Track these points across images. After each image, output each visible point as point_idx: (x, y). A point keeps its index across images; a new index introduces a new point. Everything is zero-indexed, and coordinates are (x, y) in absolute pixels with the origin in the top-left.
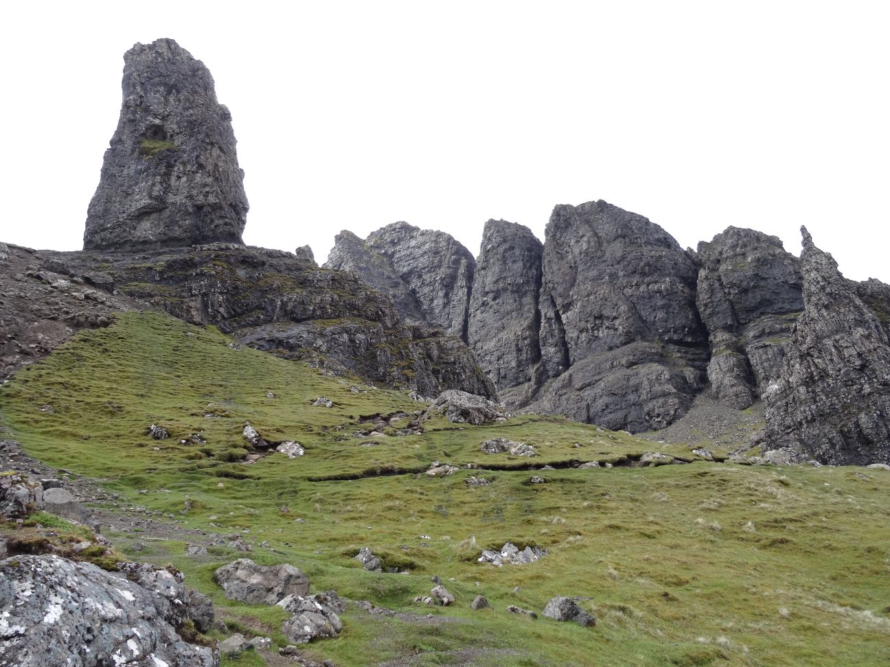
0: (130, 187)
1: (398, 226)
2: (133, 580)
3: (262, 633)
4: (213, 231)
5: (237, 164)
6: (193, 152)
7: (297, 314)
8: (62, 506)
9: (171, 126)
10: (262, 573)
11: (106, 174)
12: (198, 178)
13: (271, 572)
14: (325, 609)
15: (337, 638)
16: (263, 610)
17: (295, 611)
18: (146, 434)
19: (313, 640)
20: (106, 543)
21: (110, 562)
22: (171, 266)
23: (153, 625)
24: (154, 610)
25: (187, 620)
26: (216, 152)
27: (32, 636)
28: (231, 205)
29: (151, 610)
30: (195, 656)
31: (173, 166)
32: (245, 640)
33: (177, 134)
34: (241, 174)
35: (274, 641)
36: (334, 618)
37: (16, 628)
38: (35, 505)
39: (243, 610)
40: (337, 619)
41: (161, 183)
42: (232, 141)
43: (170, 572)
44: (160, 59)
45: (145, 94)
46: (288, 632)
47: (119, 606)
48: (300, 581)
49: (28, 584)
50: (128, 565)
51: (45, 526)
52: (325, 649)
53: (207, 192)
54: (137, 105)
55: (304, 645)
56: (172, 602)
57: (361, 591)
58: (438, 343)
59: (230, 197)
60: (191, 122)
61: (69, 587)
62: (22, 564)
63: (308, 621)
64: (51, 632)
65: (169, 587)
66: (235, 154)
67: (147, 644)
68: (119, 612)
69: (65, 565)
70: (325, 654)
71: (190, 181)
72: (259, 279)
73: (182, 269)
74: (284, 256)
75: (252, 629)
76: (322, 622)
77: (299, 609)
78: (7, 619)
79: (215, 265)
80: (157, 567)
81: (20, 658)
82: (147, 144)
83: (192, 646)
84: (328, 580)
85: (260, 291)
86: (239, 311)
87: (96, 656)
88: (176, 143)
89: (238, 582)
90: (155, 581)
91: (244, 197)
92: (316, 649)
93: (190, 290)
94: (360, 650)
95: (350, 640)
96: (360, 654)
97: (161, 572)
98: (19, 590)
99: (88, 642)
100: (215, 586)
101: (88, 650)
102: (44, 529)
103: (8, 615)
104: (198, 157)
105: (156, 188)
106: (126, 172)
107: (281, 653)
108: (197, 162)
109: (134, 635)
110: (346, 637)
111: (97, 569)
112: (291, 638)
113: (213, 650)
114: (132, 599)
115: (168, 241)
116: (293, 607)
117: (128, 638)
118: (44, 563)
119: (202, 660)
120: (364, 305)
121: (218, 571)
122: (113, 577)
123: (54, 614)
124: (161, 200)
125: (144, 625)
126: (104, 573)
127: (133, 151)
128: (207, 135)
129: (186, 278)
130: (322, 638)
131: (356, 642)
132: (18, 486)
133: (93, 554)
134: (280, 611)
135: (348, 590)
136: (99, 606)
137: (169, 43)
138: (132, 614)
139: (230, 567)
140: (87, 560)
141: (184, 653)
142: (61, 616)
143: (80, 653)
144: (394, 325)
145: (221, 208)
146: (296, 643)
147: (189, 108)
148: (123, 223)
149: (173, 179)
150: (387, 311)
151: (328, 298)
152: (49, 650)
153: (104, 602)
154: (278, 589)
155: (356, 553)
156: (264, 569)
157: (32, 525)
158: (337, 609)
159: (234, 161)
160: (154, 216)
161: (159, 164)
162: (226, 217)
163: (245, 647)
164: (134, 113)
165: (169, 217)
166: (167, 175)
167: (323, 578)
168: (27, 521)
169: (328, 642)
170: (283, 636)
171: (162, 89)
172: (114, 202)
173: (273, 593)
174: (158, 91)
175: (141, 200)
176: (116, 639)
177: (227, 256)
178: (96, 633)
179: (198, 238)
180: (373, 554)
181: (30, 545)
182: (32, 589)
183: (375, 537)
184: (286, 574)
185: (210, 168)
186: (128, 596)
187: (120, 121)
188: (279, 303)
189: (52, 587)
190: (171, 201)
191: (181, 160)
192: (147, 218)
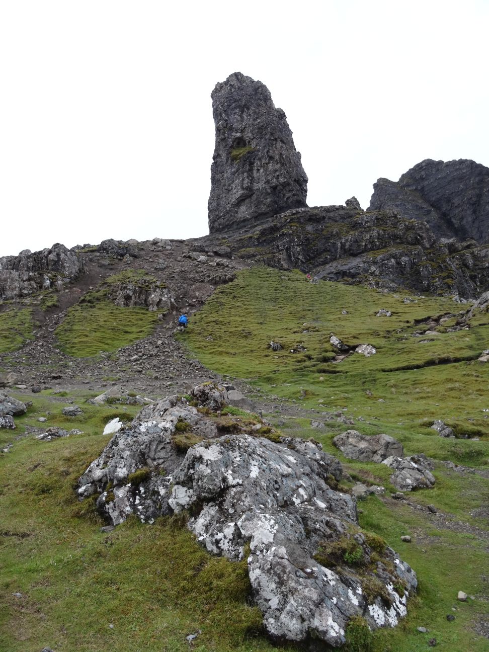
0: (229, 186)
1: (424, 164)
2: (292, 449)
3: (376, 483)
4: (286, 202)
5: (295, 149)
6: (264, 149)
7: (353, 250)
8: (239, 401)
9: (248, 135)
10: (367, 441)
11: (214, 180)
12: (270, 167)
13: (373, 439)
14: (420, 467)
15: (432, 488)
16: (373, 466)
17: (397, 468)
18: (268, 348)
19: (414, 489)
20: (269, 424)
21: (276, 437)
22: (263, 233)
23: (311, 478)
24: (309, 469)
25: (329, 475)
26: (279, 144)
27: (247, 486)
28: (295, 180)
29: (307, 469)
30: (341, 499)
31: (253, 164)
32: (367, 488)
33: (252, 139)
34: (298, 156)
35: (387, 489)
36: (428, 474)
37: (237, 480)
38: (224, 402)
39: (358, 466)
40: (430, 475)
41: (248, 177)
42: (290, 133)
43: (313, 443)
44: (233, 90)
45: (228, 118)
46: (395, 483)
47: (289, 467)
48: (396, 446)
49: (237, 454)
50: (286, 439)
51: (233, 415)
52: (425, 496)
53: (278, 175)
54: (224, 127)
55: (409, 493)
56: (318, 463)
57: (443, 453)
58: (472, 253)
59: (294, 174)
60: (259, 128)
61: (259, 455)
62: (231, 441)
63: (408, 476)
64: (256, 483)
65: (315, 454)
66: (293, 142)
67: (310, 490)
68: (290, 470)
69: (253, 441)
70: (426, 500)
71: (266, 170)
72: (323, 230)
73: (270, 233)
74: (338, 209)
75: (368, 479)
76: (419, 476)
77: (400, 467)
78: (231, 475)
79: (291, 226)
80: (305, 440)
81: (243, 499)
82: (235, 153)
83: (337, 493)
84: (415, 445)
85: (325, 238)
86: (312, 255)
87: (283, 498)
88: (253, 146)
89: (351, 446)
90: (305, 449)
91: (304, 172)
92: (417, 496)
93: (278, 247)
94: (454, 499)
95: (443, 490)
96: (454, 501)
97: (308, 443)
98: (233, 457)
99: (277, 489)
100: (335, 449)
101: (278, 495)
102: (233, 417)
103: (231, 472)
104: (268, 152)
105: (245, 182)
106: (225, 176)
107: (393, 497)
108: (268, 156)
109: (301, 486)
110: (440, 488)
111: (269, 442)
112: (398, 487)
113: (352, 496)
114: (295, 461)
115: (258, 216)
116: (395, 465)
117: (298, 487)
118: (242, 440)
119: (346, 502)
120: (404, 234)
121: (335, 439)
122: (280, 447)
123: (254, 472)
124: (249, 189)
125: (305, 478)
126: (274, 444)
127: (227, 160)
128: (272, 134)
129: (274, 239)
130: (421, 488)
131: (449, 492)
132: (214, 391)
133: (265, 432)
134: (385, 467)
135: (432, 452)
136: (278, 467)
137: (237, 76)
138: (297, 472)
139: (343, 435)
140: (263, 436)
141: (334, 497)
142: (259, 473)
143: (274, 496)
144: (432, 246)
145: (289, 184)
146: (402, 491)
147: (257, 118)
148: (229, 210)
149: (255, 172)
150: (424, 235)
151: (375, 234)
152: (257, 494)
153: (280, 464)
154: (381, 452)
155: (431, 424)
156: (368, 438)
157: (226, 414)
158: (428, 467)
159: (293, 148)
160: (247, 201)
161: (244, 165)
162: (293, 190)
163: (368, 493)
164: (224, 133)
165: (257, 199)
166: (251, 170)
167: (411, 444)
168: (223, 412)
169: (426, 491)
170: (392, 486)
171: (237, 111)
172: (222, 198)
173: (377, 454)
174: (236, 113)
175: (237, 193)
176: (292, 488)
177: (298, 218)
178: (280, 484)
179: (277, 209)
180: (445, 424)
181: (229, 427)
182: (240, 456)
183: (443, 411)
184: (384, 441)
185: (277, 157)
186: (292, 459)
187: (217, 142)
188: (339, 244)
189: (250, 455)
190: (256, 188)
191: (257, 158)
192: (243, 204)
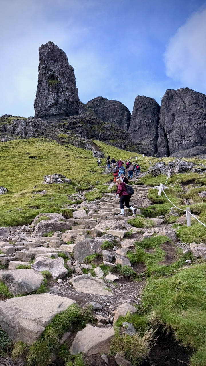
0: (47, 97)
1: (99, 99)
4: (73, 111)
5: (76, 87)
6: (65, 84)
7: (104, 138)
9: (57, 75)
22: (69, 124)
28: (76, 102)
31: (59, 89)
33: (59, 77)
34: (77, 90)
44: (50, 50)
53: (70, 98)
60: (63, 73)
66: (75, 83)
71: (65, 94)
72: (92, 127)
79: (81, 123)
82: (50, 81)
85: (93, 131)
86: (89, 137)
88: (59, 81)
105: (55, 97)
108: (66, 87)
124: (57, 101)
127: (47, 84)
128: (69, 78)
129: (75, 128)
147: (62, 68)
148: (47, 109)
149: (60, 93)
151: (111, 133)
160: (55, 106)
161: (55, 89)
162: (75, 106)
164: (46, 70)
165: (59, 107)
166: (58, 92)
171: (52, 61)
172: (44, 102)
175: (51, 101)
177: (84, 120)
185: (70, 89)
188: (99, 135)
190: (60, 101)
191: (61, 87)
192: (53, 107)
